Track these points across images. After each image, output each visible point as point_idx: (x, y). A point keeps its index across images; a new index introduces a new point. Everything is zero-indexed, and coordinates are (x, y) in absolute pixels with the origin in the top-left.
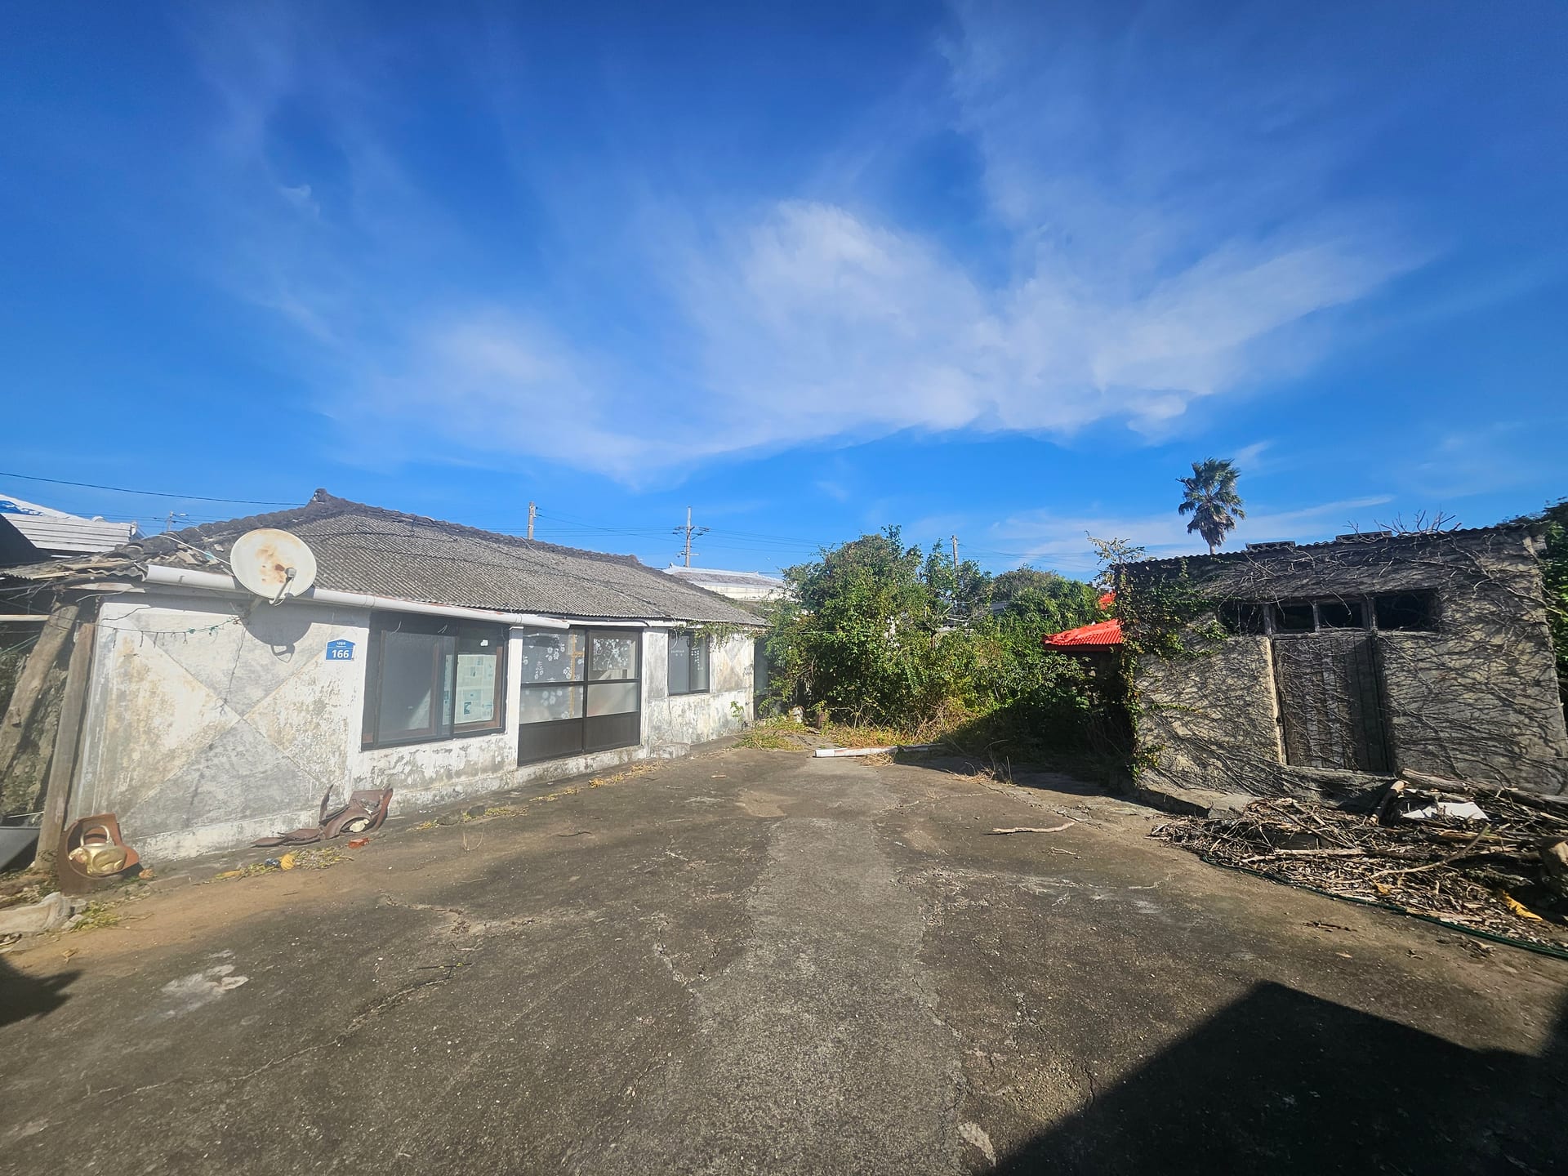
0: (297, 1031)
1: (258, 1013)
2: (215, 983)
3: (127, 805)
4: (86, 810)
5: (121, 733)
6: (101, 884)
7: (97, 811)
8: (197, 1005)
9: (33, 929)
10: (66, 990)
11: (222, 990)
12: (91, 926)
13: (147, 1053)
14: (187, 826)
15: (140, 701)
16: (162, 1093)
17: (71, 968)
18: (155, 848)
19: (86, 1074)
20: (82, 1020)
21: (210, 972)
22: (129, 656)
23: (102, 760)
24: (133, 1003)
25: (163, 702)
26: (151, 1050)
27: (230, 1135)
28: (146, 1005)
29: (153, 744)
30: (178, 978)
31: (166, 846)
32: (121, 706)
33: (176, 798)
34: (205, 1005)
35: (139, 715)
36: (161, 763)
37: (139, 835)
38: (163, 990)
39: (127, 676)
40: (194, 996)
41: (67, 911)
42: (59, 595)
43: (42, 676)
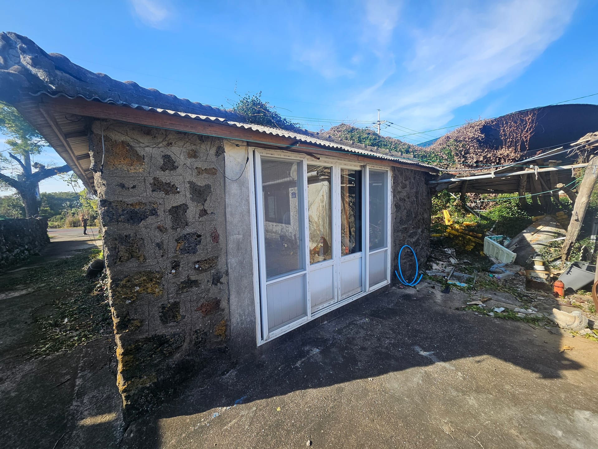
9: (563, 324)
12: (595, 340)
13: (516, 445)
19: (487, 424)
26: (521, 445)
28: (556, 413)
30: (594, 412)
38: (576, 412)
41: (585, 323)
42: (588, 151)
43: (587, 196)
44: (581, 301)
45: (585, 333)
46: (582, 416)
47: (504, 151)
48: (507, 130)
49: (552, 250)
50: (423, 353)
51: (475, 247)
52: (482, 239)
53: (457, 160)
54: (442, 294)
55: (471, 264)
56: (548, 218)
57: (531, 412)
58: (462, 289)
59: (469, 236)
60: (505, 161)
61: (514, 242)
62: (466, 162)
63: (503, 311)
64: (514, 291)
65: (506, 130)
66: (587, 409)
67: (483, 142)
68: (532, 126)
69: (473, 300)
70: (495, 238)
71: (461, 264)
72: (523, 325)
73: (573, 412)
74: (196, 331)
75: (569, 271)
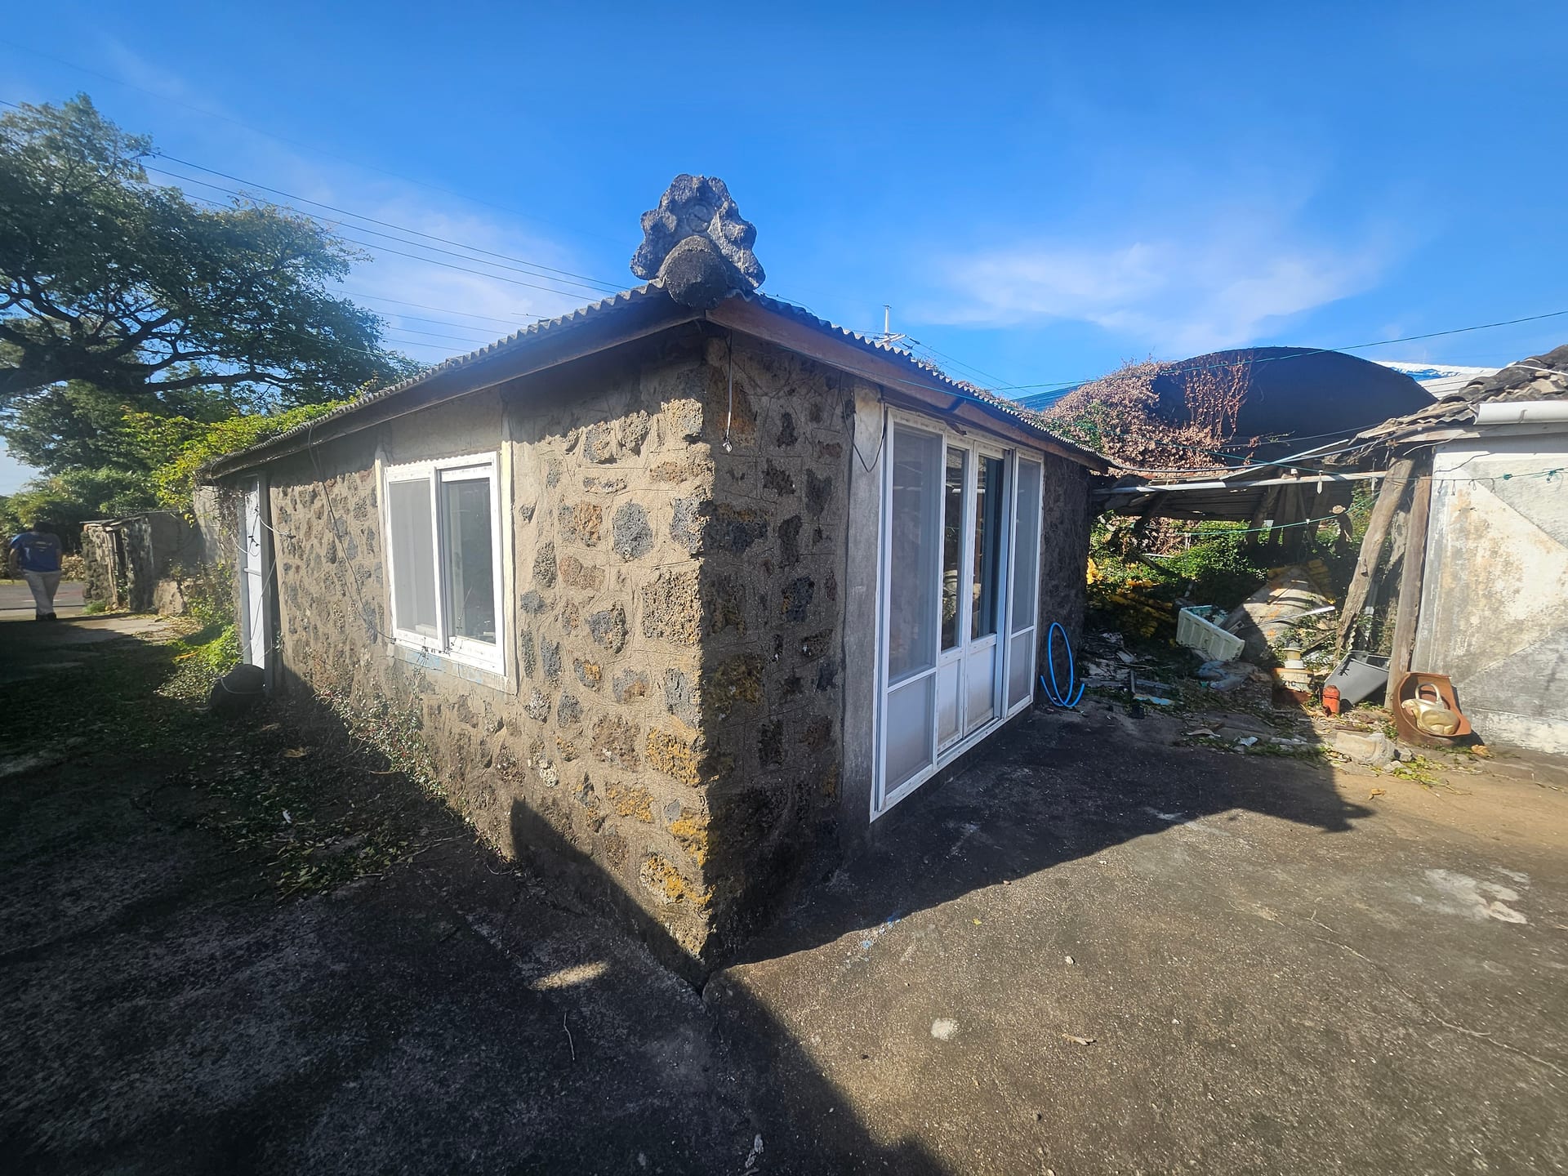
0: (1549, 1030)
1: (1513, 968)
2: (1483, 901)
3: (1465, 672)
4: (1423, 665)
5: (1457, 593)
6: (1429, 741)
7: (1433, 669)
8: (1449, 910)
9: (1359, 757)
10: (1353, 822)
11: (1485, 912)
12: (1409, 777)
13: (1372, 921)
14: (1541, 714)
15: (1479, 559)
16: (1361, 967)
17: (1370, 805)
18: (1499, 726)
19: (1320, 901)
20: (1347, 854)
21: (1486, 886)
22: (1466, 510)
23: (1438, 619)
24: (1394, 867)
25: (1507, 563)
26: (1378, 920)
27: (1388, 1066)
28: (1403, 876)
29: (1495, 611)
30: (1449, 869)
31: (1508, 727)
32: (1457, 565)
33: (1525, 678)
34: (1457, 916)
35: (1478, 576)
36: (1505, 633)
37: (1477, 706)
38: (1427, 872)
39: (1464, 533)
40: (1452, 899)
41: (1390, 754)
42: (1391, 450)
43: (1383, 530)
44: (1368, 720)
45: (1393, 769)
46: (1437, 875)
47: (1192, 433)
48: (1198, 387)
49: (1302, 632)
50: (1162, 816)
51: (1157, 629)
52: (1175, 612)
53: (1107, 446)
54: (1131, 720)
55: (1158, 664)
56: (1295, 571)
57: (1370, 879)
58: (1163, 710)
59: (1147, 608)
60: (1195, 454)
61: (1235, 619)
62: (1124, 451)
63: (1254, 744)
64: (1256, 710)
65: (1196, 389)
66: (1440, 868)
67: (1156, 411)
68: (1243, 385)
69: (1193, 729)
70: (1198, 611)
71: (1142, 663)
72: (1297, 765)
73: (1424, 872)
74: (799, 786)
75: (1345, 668)
